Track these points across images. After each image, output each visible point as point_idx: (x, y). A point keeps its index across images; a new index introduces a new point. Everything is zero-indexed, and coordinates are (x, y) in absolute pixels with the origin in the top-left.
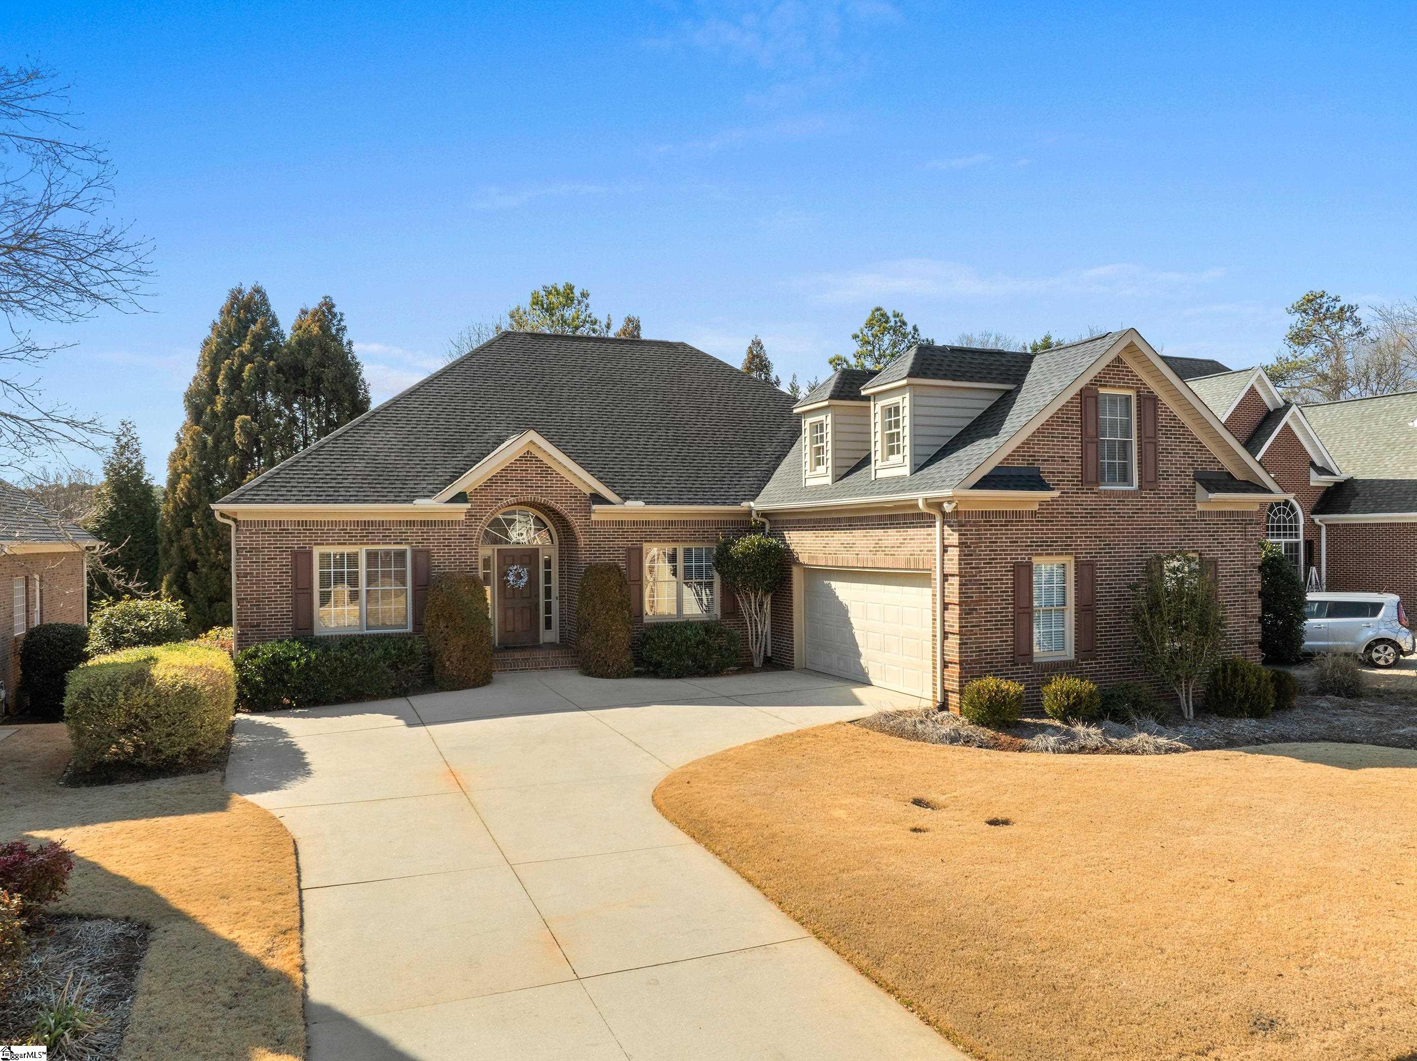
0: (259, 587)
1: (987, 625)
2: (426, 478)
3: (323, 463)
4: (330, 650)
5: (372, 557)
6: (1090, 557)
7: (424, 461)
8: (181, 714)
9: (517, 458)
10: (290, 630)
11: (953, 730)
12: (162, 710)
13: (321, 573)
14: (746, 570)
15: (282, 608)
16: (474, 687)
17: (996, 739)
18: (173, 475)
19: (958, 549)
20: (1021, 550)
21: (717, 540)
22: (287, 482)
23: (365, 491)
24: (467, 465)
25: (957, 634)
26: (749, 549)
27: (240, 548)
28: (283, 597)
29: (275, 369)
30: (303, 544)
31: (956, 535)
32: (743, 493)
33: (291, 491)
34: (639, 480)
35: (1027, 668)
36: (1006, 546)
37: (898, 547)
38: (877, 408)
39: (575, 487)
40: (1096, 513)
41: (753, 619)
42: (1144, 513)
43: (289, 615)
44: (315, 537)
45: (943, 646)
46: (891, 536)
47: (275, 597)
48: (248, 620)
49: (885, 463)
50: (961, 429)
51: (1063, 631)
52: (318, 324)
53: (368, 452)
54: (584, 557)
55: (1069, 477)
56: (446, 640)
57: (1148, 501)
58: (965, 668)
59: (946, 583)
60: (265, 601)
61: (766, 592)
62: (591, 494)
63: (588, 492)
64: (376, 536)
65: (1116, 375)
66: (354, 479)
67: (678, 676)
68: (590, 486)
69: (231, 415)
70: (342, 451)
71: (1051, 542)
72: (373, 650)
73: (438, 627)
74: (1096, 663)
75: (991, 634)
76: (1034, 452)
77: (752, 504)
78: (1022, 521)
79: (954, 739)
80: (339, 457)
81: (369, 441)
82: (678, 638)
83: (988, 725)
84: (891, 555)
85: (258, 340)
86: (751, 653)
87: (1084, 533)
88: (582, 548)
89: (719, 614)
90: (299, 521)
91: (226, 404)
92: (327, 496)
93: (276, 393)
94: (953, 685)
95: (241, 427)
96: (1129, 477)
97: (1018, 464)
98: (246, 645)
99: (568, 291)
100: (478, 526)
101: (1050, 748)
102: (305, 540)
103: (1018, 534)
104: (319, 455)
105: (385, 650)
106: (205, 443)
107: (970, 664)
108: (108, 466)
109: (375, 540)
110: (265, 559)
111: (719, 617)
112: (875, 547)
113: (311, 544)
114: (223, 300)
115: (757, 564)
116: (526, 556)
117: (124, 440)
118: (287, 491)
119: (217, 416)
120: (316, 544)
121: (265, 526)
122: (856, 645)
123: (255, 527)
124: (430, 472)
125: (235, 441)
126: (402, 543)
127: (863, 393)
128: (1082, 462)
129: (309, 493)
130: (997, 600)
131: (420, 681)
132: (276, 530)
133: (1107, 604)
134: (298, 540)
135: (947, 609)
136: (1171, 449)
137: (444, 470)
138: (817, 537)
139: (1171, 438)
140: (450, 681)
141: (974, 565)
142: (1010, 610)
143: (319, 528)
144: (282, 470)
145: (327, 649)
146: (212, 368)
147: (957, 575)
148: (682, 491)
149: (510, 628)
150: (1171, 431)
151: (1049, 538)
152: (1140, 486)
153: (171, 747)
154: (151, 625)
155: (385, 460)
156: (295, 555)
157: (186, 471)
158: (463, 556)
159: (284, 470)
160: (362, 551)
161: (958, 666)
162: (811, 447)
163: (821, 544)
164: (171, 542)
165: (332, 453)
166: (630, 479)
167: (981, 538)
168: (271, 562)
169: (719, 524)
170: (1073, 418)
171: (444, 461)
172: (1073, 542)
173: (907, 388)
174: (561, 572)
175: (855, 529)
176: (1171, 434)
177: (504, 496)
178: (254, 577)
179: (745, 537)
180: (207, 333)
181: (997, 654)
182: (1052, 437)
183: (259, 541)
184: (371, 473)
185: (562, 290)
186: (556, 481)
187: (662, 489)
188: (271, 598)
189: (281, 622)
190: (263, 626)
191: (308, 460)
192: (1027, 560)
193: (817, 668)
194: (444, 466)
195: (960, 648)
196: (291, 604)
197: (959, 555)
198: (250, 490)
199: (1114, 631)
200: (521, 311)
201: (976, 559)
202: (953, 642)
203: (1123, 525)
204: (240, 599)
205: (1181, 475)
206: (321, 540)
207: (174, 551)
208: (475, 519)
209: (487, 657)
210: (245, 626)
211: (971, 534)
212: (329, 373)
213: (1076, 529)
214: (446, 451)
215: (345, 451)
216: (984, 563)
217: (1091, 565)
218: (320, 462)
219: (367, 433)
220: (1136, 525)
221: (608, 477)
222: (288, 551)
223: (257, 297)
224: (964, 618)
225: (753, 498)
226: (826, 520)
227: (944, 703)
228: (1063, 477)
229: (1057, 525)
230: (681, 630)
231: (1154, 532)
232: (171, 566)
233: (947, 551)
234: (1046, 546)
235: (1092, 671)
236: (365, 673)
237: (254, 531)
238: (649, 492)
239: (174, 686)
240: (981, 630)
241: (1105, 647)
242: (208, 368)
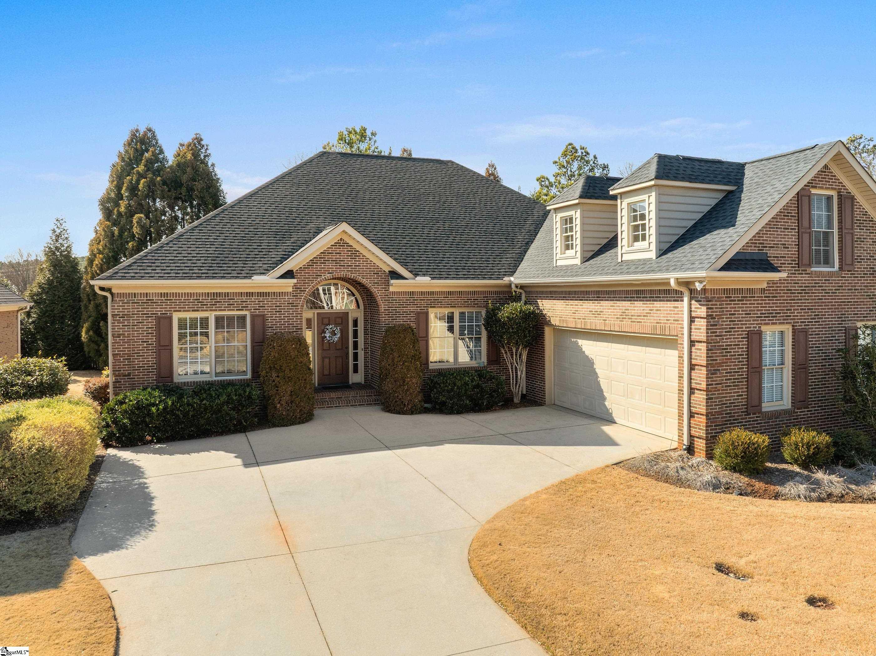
0: (130, 345)
1: (727, 383)
2: (262, 259)
3: (182, 247)
4: (183, 397)
5: (219, 320)
6: (805, 325)
7: (261, 246)
8: (35, 474)
9: (333, 244)
10: (155, 378)
11: (714, 478)
12: (18, 471)
13: (179, 333)
14: (511, 330)
15: (149, 361)
16: (299, 423)
17: (751, 485)
18: (91, 255)
19: (705, 320)
20: (753, 320)
21: (486, 306)
22: (152, 263)
23: (213, 270)
24: (294, 249)
25: (703, 390)
26: (513, 314)
27: (114, 315)
28: (149, 353)
29: (161, 182)
30: (165, 311)
31: (704, 309)
32: (504, 270)
33: (155, 270)
34: (425, 260)
35: (757, 417)
36: (742, 318)
37: (644, 316)
38: (623, 206)
39: (377, 266)
40: (808, 290)
41: (514, 367)
42: (844, 290)
43: (154, 366)
44: (174, 305)
45: (690, 399)
46: (638, 307)
47: (142, 353)
48: (121, 371)
49: (631, 248)
50: (694, 222)
51: (781, 385)
52: (191, 152)
53: (217, 239)
54: (384, 319)
55: (788, 261)
56: (277, 387)
57: (846, 280)
58: (710, 419)
59: (693, 348)
60: (134, 356)
61: (526, 347)
62: (389, 271)
63: (387, 269)
64: (222, 305)
65: (824, 178)
66: (205, 260)
67: (459, 412)
68: (389, 265)
69: (131, 214)
70: (197, 239)
71: (776, 313)
72: (218, 396)
73: (271, 376)
74: (807, 411)
75: (730, 390)
76: (763, 240)
77: (512, 279)
78: (754, 297)
79: (716, 486)
80: (194, 243)
81: (218, 230)
82: (459, 383)
83: (740, 472)
84: (638, 322)
85: (150, 163)
86: (512, 393)
87: (800, 306)
88: (383, 312)
89: (486, 361)
90: (161, 293)
91: (129, 206)
92: (183, 273)
93: (162, 198)
94: (700, 432)
95: (137, 222)
96: (831, 261)
97: (751, 250)
98: (119, 390)
99: (363, 131)
100: (302, 296)
101: (801, 496)
102: (167, 308)
103: (751, 307)
104: (179, 241)
105: (228, 396)
106: (113, 234)
107: (714, 415)
108: (47, 249)
109: (222, 307)
110: (134, 323)
111: (486, 364)
112: (621, 315)
113: (171, 311)
114: (126, 137)
115: (520, 326)
116: (339, 317)
117: (58, 231)
118: (152, 270)
119: (122, 215)
120: (175, 311)
121: (135, 297)
122: (601, 391)
123: (126, 298)
124: (266, 255)
125: (133, 232)
126: (243, 310)
127: (611, 193)
128: (798, 248)
129: (169, 272)
130: (735, 362)
131: (256, 420)
132: (144, 300)
133: (816, 363)
134: (161, 308)
135: (694, 369)
136: (864, 238)
137: (276, 253)
138: (567, 305)
139: (863, 229)
140: (280, 419)
141: (718, 334)
142: (745, 370)
143: (178, 298)
144: (149, 253)
145: (181, 397)
146: (118, 182)
147: (704, 342)
148: (458, 269)
149: (326, 372)
150: (863, 223)
151: (774, 310)
152: (841, 268)
153: (27, 503)
154: (36, 379)
155: (230, 245)
156: (159, 319)
157: (100, 252)
158: (291, 319)
159: (151, 253)
160: (212, 316)
161: (705, 417)
162: (561, 235)
163: (571, 310)
164: (90, 301)
165: (189, 240)
166: (419, 260)
167: (723, 311)
168: (139, 325)
169: (486, 294)
170: (792, 213)
171: (276, 246)
172: (792, 313)
173: (654, 188)
174: (366, 330)
175: (602, 300)
176: (863, 226)
177: (322, 273)
178: (125, 337)
179: (509, 304)
180: (115, 159)
181: (734, 406)
182: (777, 228)
183: (129, 309)
184: (219, 256)
185: (358, 131)
186: (363, 261)
187: (443, 267)
188: (140, 353)
189: (147, 372)
190: (133, 376)
191: (170, 245)
192: (757, 329)
193: (565, 405)
194: (276, 250)
195: (707, 403)
196: (156, 358)
197: (707, 326)
198: (123, 269)
199: (821, 384)
200: (331, 145)
201: (720, 329)
202: (700, 397)
203: (828, 299)
204: (115, 354)
205: (870, 259)
206: (179, 308)
207: (91, 306)
208: (300, 291)
209: (310, 400)
210: (119, 375)
211: (716, 308)
212: (198, 185)
213: (794, 303)
214: (278, 239)
215: (200, 239)
216: (726, 332)
217: (805, 332)
218: (179, 247)
219: (217, 225)
220: (838, 299)
221: (401, 258)
222: (153, 317)
223: (149, 134)
224: (710, 378)
225: (512, 273)
226: (575, 293)
227: (690, 446)
228: (784, 260)
229: (780, 300)
230: (460, 377)
231: (851, 305)
232: (90, 317)
233: (694, 322)
234: (772, 317)
235: (805, 418)
236: (212, 414)
237: (126, 301)
238: (433, 270)
239: (30, 448)
240: (723, 387)
241: (815, 398)
242: (115, 183)
